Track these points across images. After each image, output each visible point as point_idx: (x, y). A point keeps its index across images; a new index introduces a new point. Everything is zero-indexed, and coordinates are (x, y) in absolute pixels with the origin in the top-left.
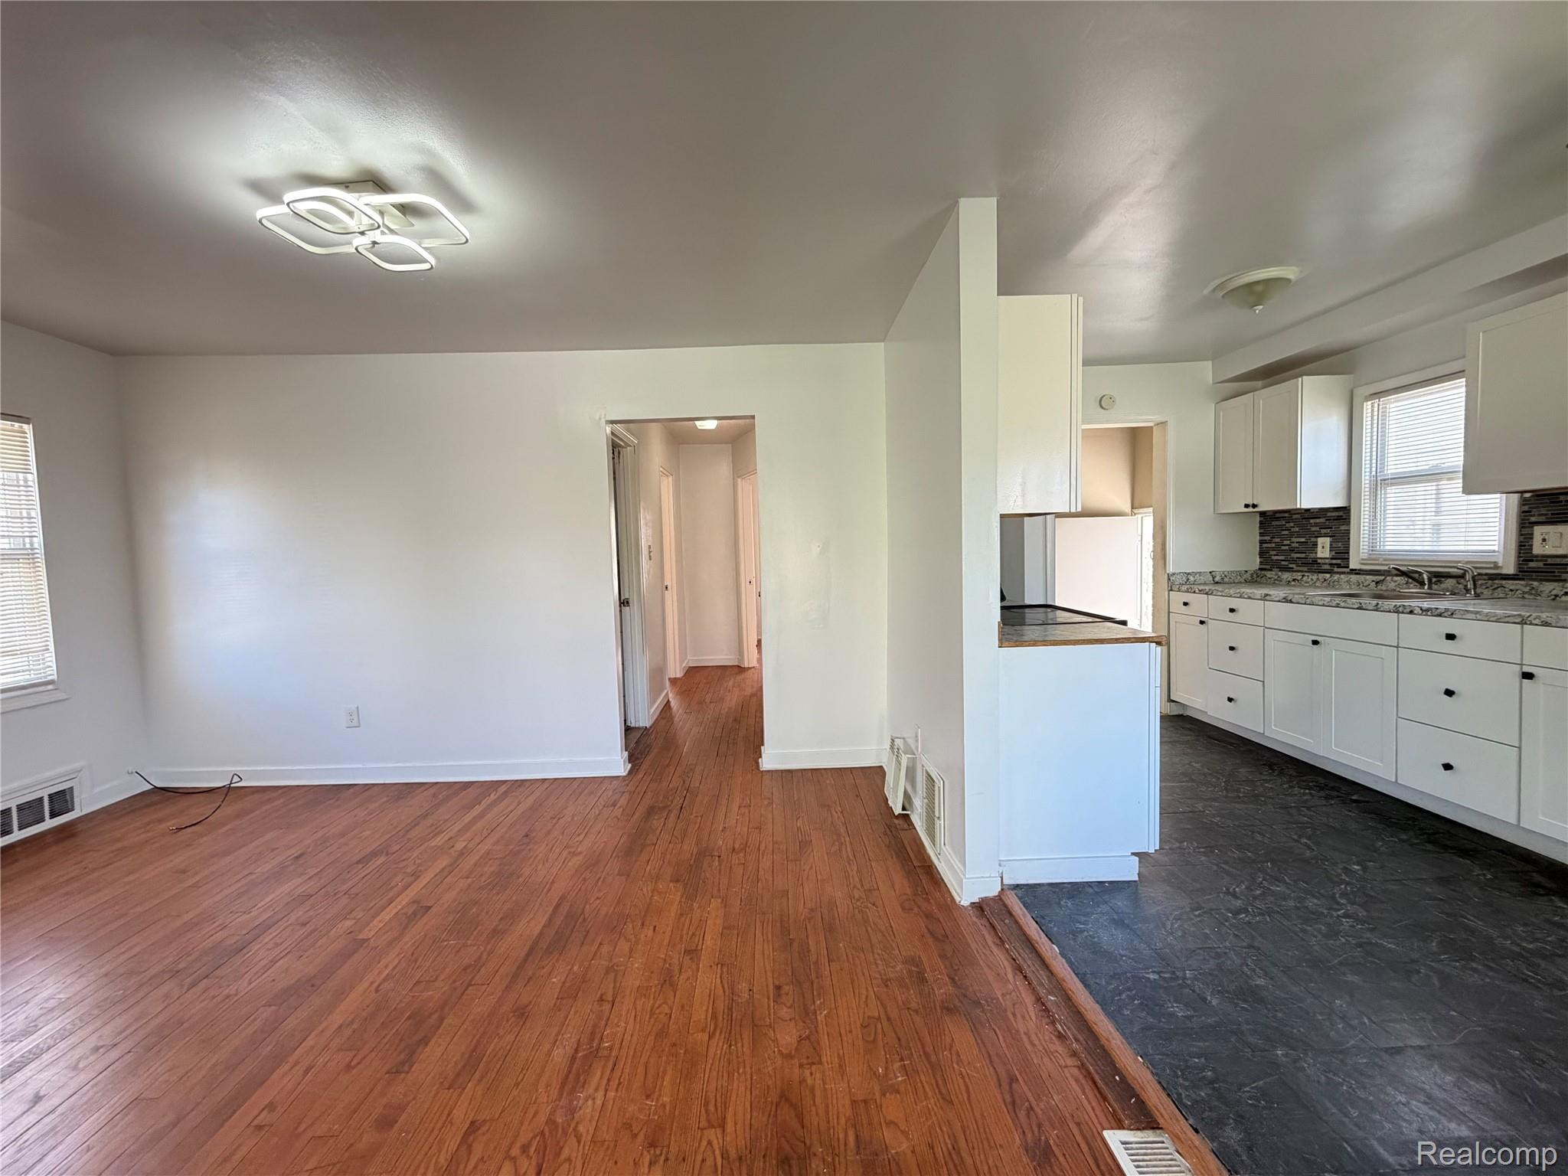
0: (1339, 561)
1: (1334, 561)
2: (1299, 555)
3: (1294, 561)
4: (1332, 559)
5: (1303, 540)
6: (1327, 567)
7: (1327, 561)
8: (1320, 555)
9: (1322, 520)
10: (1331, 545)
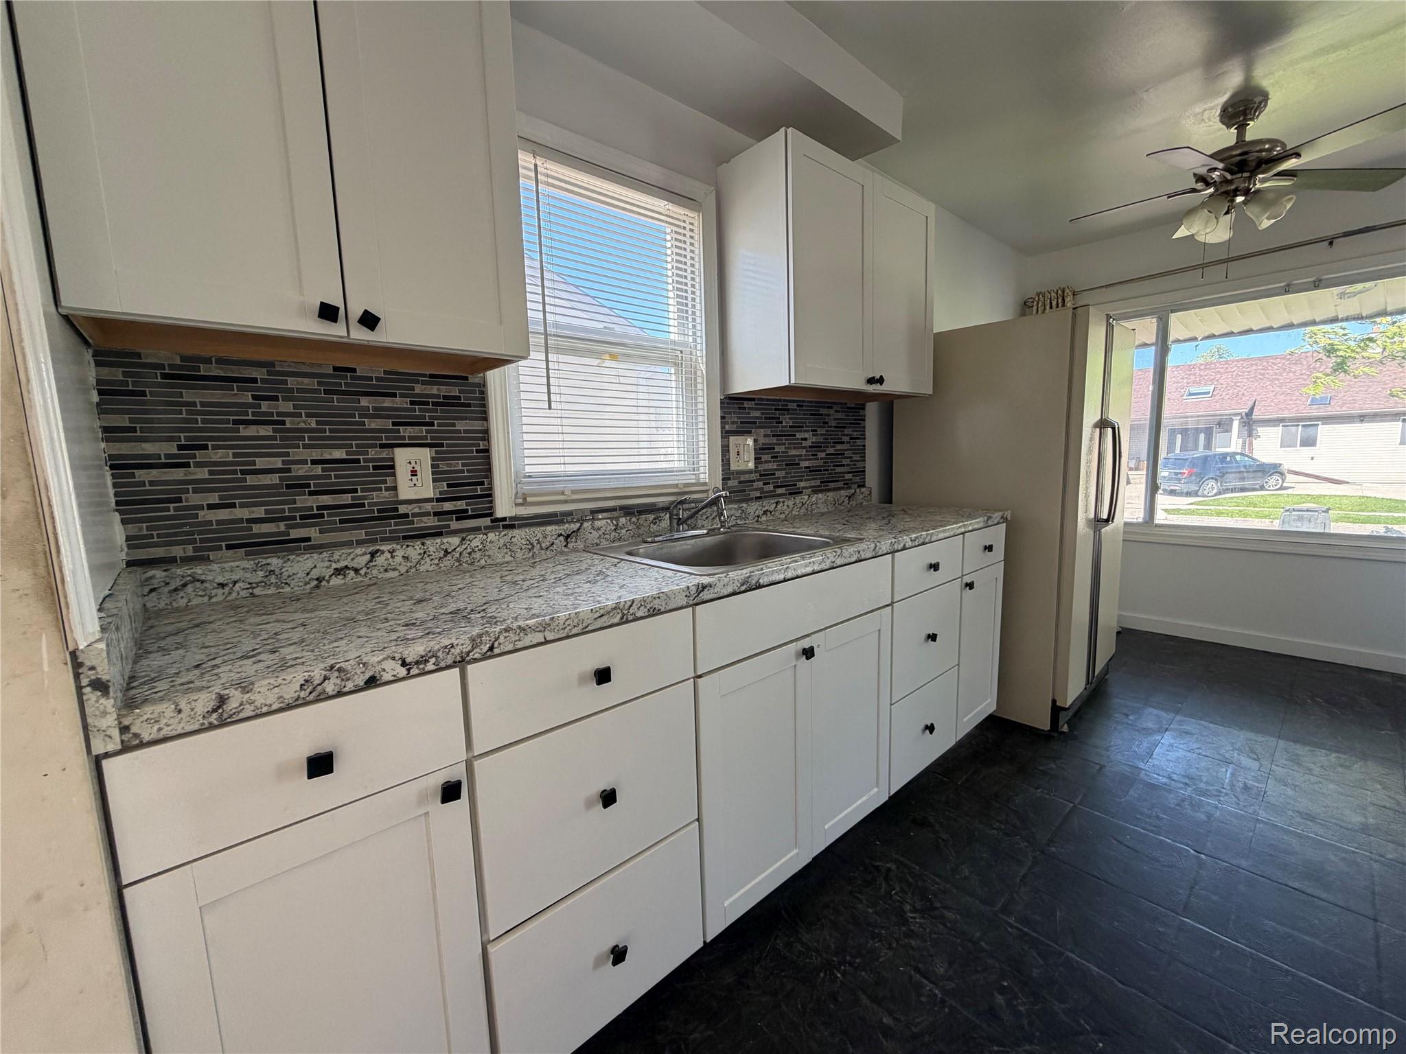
0: (461, 505)
1: (448, 506)
2: (326, 500)
3: (309, 518)
4: (438, 500)
5: (339, 454)
6: (431, 521)
7: (428, 507)
8: (405, 492)
9: (400, 402)
10: (433, 466)
